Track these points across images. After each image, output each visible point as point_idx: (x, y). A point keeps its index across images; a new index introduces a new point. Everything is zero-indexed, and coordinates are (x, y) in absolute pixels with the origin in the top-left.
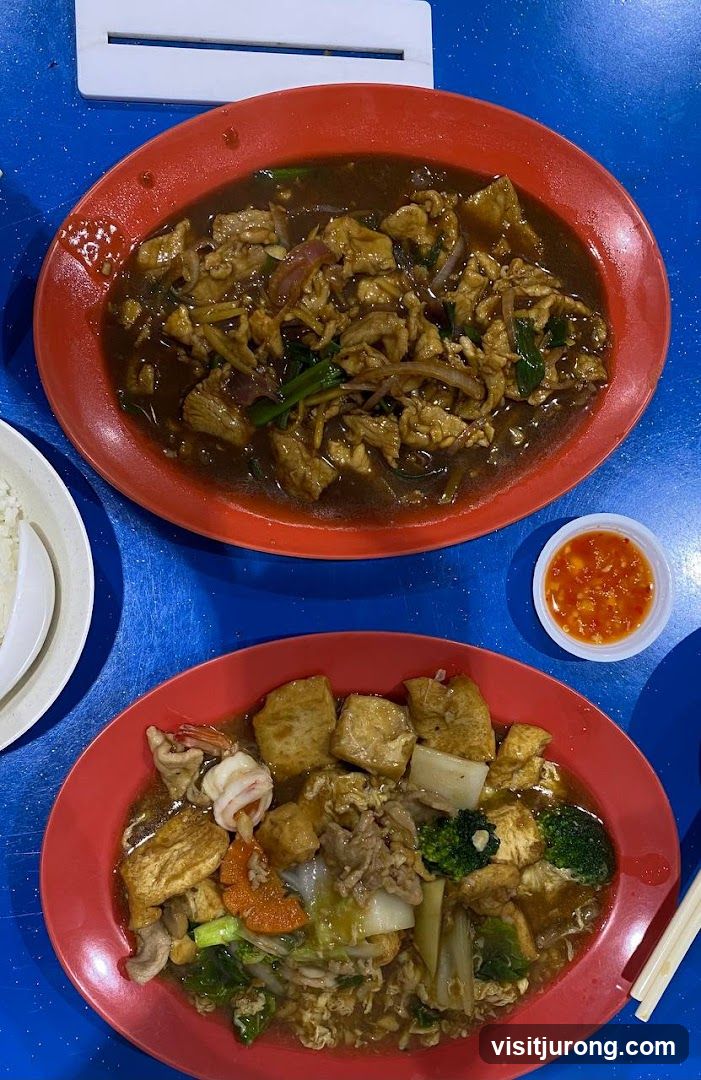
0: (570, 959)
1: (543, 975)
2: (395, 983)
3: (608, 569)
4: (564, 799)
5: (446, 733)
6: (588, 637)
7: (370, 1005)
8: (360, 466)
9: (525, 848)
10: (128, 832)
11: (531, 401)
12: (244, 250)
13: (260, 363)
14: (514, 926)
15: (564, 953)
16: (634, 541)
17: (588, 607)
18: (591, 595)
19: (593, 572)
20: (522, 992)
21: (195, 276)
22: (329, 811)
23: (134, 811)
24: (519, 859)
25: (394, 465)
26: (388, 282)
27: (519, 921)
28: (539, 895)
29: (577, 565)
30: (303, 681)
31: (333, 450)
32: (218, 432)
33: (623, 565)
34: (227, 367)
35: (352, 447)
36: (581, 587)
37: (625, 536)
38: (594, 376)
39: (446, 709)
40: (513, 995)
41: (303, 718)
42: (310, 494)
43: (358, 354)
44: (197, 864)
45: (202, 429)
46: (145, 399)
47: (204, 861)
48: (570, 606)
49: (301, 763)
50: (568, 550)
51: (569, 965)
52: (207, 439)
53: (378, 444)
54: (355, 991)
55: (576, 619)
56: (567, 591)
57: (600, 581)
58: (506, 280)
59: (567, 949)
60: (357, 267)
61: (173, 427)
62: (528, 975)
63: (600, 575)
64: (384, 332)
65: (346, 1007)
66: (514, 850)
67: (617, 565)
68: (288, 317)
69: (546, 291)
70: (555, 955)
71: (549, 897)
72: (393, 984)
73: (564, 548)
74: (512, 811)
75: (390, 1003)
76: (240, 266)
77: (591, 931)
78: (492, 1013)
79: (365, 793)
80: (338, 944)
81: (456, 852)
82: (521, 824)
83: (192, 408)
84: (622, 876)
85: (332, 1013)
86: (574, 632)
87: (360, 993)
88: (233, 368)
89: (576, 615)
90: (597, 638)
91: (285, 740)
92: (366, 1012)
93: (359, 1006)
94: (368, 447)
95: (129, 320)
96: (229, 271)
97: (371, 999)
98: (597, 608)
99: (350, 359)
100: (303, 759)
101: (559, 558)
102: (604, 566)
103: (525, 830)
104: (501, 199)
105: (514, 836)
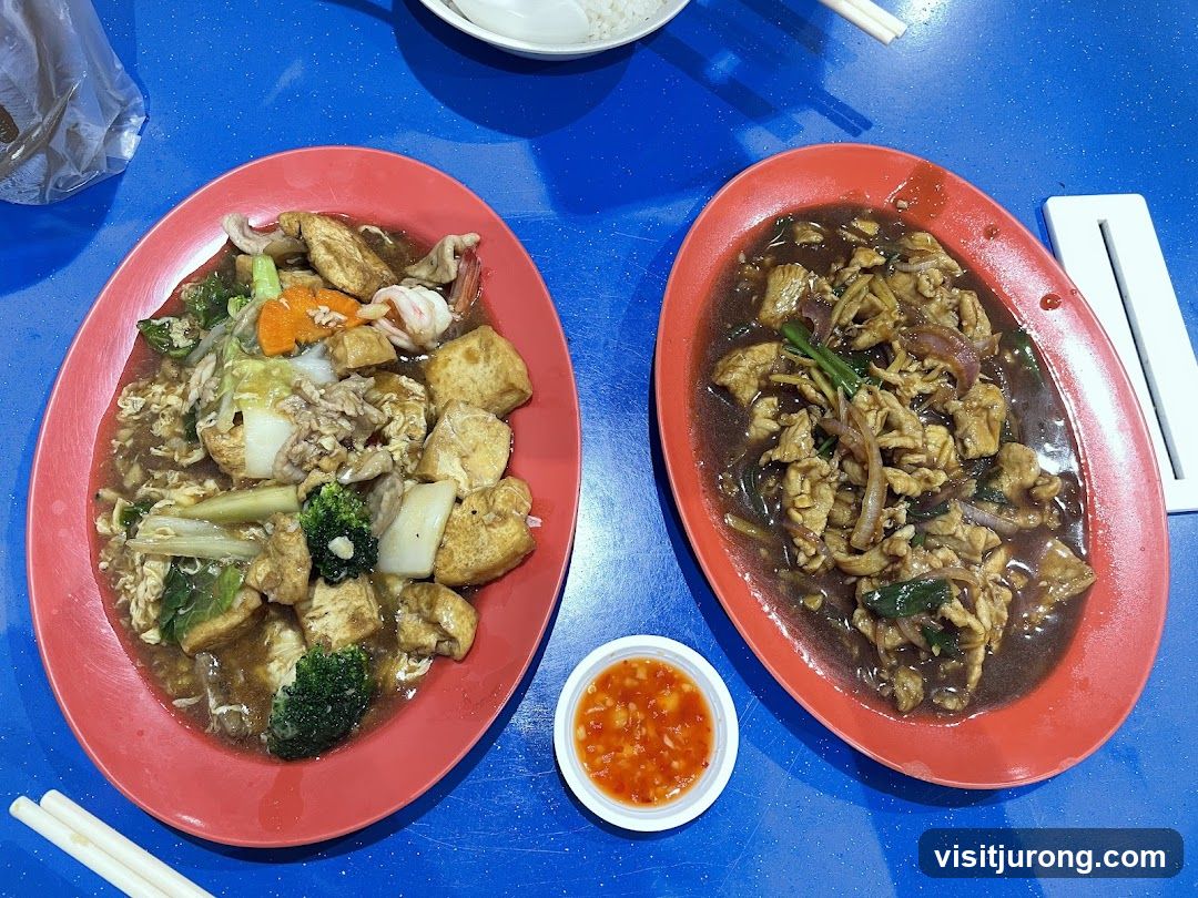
0: (175, 703)
1: (160, 666)
2: (180, 479)
3: (668, 742)
4: (383, 686)
5: (469, 522)
6: (582, 719)
7: (160, 453)
8: (755, 427)
9: (325, 627)
10: (375, 230)
11: (858, 612)
12: (950, 307)
13: (842, 328)
14: (229, 609)
15: (185, 694)
16: (707, 774)
17: (620, 719)
18: (635, 721)
19: (662, 722)
20: (143, 636)
21: (916, 267)
22: (386, 398)
23: (395, 235)
24: (313, 618)
25: (763, 460)
26: (950, 455)
27: (236, 616)
28: (262, 656)
29: (670, 702)
30: (526, 372)
31: (769, 400)
32: (771, 295)
33: (675, 764)
34: (836, 298)
35: (776, 418)
36: (643, 707)
37: (711, 763)
38: (900, 692)
39: (499, 514)
40: (142, 623)
41: (488, 370)
42: (722, 373)
43: (876, 402)
44: (340, 264)
45: (771, 281)
46: (790, 236)
47: (343, 270)
48: (620, 694)
49: (438, 380)
50: (686, 688)
51: (167, 699)
52: (761, 288)
53: (783, 441)
54: (179, 435)
55: (604, 703)
56: (636, 689)
57: (652, 733)
58: (985, 580)
59: (188, 697)
60: (960, 415)
61: (768, 260)
62: (164, 644)
63: (660, 734)
64: (905, 427)
65: (161, 428)
66: (323, 611)
67: (674, 755)
68: (896, 345)
69: (985, 620)
70: (184, 681)
71: (259, 670)
72: (179, 477)
73: (688, 682)
74: (373, 612)
75: (157, 475)
76: (933, 307)
77: (208, 730)
78: (123, 598)
79: (403, 436)
80: (237, 379)
81: (330, 515)
82: (356, 619)
83: (790, 271)
84: (278, 769)
85: (158, 414)
86: (589, 700)
87: (175, 442)
88: (835, 303)
89: (609, 702)
90: (582, 732)
91: (464, 360)
92: (152, 449)
93: (160, 441)
94: (778, 434)
95: (858, 224)
96: (928, 294)
97: (166, 454)
98: (619, 733)
99: (870, 397)
100: (442, 381)
101: (676, 676)
102: (672, 738)
103: (348, 627)
104: (1070, 573)
105: (342, 610)
